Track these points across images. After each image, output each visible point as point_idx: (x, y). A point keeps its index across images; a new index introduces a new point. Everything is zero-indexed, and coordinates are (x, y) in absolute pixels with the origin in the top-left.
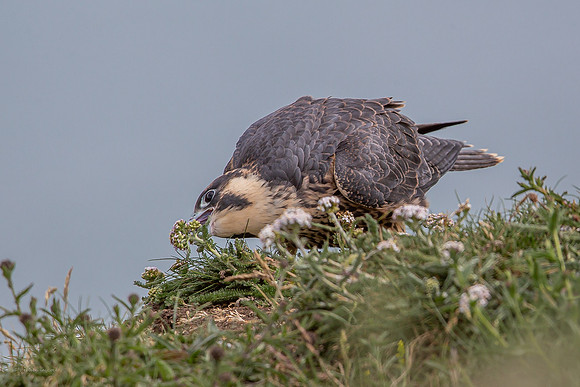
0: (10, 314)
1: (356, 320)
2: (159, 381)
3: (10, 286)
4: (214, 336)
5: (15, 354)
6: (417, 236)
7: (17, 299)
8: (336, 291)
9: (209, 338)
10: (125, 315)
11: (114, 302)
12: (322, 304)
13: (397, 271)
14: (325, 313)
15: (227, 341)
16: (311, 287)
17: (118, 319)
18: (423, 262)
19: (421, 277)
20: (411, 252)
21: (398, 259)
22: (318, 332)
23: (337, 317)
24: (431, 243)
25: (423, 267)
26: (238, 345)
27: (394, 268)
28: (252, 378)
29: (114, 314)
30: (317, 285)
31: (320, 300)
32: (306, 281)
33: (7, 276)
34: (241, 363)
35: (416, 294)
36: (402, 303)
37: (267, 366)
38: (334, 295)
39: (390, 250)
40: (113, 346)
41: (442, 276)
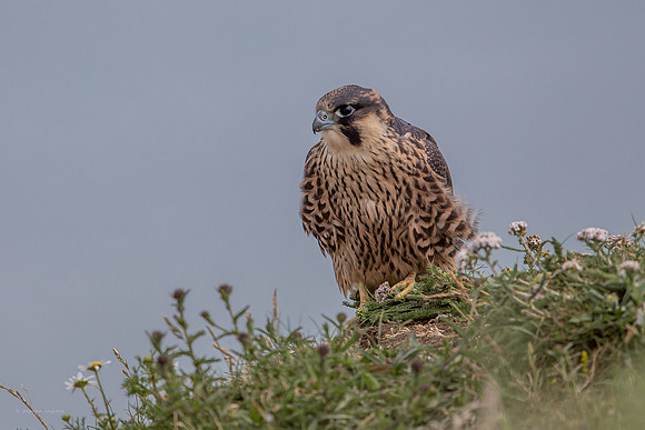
0: (228, 334)
1: (543, 334)
2: (366, 392)
3: (228, 308)
4: (415, 349)
5: (234, 369)
6: (598, 256)
7: (235, 319)
8: (525, 307)
9: (410, 352)
10: (334, 332)
11: (324, 321)
12: (512, 319)
13: (580, 288)
14: (516, 328)
15: (427, 354)
16: (503, 304)
17: (327, 336)
18: (604, 280)
19: (602, 293)
20: (592, 271)
21: (581, 276)
22: (509, 345)
23: (526, 331)
24: (610, 262)
25: (604, 284)
26: (437, 357)
27: (577, 285)
28: (450, 387)
29: (324, 332)
30: (507, 303)
31: (511, 316)
32: (498, 299)
33: (225, 299)
34: (440, 374)
35: (598, 309)
36: (585, 317)
37: (464, 376)
38: (523, 311)
39: (573, 269)
40: (323, 361)
41: (621, 292)
